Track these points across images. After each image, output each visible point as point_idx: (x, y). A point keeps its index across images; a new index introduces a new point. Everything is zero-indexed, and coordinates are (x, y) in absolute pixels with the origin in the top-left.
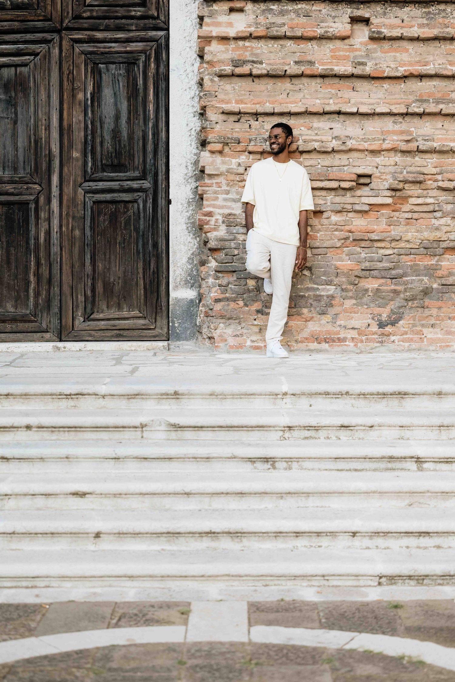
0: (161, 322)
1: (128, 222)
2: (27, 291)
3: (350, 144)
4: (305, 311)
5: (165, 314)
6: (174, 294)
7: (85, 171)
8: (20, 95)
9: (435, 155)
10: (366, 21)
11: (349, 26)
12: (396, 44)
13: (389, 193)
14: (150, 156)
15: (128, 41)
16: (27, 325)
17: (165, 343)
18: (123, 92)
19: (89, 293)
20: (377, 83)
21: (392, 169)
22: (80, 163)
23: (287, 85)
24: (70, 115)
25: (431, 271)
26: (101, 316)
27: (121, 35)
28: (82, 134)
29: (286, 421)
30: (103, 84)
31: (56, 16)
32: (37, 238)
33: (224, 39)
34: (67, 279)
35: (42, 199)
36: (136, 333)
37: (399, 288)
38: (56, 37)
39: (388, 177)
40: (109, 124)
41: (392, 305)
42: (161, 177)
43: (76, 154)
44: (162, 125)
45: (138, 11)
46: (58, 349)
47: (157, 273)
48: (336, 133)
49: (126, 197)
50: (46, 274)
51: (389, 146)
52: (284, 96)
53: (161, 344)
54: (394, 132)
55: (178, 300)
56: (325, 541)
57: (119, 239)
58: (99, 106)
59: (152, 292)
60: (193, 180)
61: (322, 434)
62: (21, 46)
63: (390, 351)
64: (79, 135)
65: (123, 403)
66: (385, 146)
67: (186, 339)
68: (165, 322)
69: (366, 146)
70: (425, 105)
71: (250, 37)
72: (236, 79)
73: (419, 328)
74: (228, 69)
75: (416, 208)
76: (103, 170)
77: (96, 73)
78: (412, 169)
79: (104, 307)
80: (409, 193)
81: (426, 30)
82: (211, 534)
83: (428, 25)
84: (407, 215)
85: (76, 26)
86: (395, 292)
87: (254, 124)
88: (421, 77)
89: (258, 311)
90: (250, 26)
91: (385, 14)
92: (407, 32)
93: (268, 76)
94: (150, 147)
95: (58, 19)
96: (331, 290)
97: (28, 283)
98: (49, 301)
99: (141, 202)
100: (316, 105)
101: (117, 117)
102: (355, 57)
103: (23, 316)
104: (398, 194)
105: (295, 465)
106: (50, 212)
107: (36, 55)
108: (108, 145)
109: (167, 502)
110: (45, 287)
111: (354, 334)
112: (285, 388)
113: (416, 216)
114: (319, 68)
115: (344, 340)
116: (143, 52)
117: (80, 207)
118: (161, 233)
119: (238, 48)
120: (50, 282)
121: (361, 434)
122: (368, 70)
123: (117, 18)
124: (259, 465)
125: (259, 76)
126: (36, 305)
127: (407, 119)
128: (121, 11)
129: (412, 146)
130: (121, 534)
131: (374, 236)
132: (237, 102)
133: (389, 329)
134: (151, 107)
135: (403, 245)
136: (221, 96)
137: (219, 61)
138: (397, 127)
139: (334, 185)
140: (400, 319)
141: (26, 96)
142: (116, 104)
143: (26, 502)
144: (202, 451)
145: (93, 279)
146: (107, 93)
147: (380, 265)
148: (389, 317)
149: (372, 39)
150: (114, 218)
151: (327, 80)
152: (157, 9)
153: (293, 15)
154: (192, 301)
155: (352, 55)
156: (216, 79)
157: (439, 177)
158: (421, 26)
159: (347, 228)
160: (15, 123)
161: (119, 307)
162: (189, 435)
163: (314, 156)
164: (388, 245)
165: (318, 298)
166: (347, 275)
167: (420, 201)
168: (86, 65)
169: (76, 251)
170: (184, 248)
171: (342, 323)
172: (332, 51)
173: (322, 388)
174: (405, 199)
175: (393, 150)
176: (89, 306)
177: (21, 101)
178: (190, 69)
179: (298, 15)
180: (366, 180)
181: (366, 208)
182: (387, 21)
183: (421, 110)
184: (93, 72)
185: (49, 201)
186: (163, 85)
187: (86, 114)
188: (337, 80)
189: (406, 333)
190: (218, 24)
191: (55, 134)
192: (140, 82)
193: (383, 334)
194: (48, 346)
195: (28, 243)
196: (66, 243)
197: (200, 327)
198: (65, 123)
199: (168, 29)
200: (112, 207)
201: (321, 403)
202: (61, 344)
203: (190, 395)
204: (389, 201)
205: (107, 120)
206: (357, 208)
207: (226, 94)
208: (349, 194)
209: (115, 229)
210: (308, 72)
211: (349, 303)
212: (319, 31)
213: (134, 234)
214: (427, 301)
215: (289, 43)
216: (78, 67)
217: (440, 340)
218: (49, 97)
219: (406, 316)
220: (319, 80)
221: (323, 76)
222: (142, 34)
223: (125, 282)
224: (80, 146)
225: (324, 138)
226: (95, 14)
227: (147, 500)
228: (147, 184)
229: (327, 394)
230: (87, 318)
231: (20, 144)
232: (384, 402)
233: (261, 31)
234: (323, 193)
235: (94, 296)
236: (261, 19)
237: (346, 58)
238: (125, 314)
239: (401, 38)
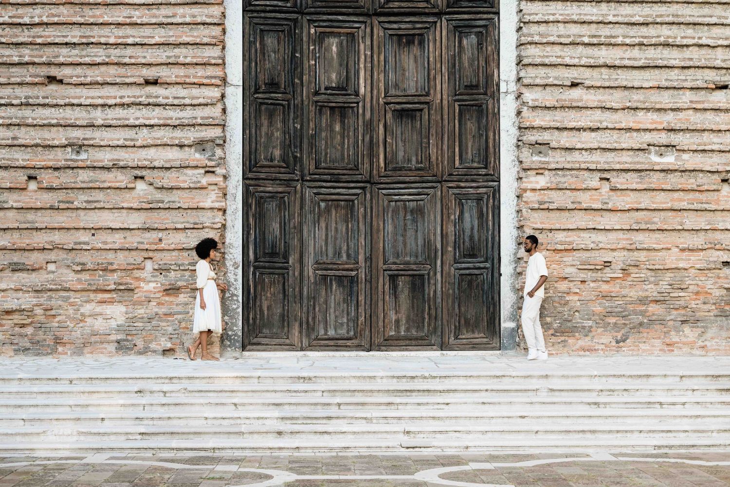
0: (496, 340)
1: (478, 286)
2: (423, 323)
3: (601, 245)
4: (577, 334)
5: (498, 335)
6: (503, 325)
7: (455, 258)
8: (419, 216)
9: (645, 251)
10: (608, 179)
11: (599, 183)
12: (624, 192)
13: (621, 271)
14: (490, 250)
15: (478, 187)
16: (423, 342)
17: (500, 352)
18: (475, 215)
19: (457, 324)
20: (614, 213)
21: (622, 259)
22: (452, 254)
23: (567, 214)
24: (447, 228)
25: (643, 313)
26: (464, 337)
27: (474, 184)
28: (453, 238)
29: (600, 388)
30: (465, 211)
31: (439, 174)
32: (429, 294)
33: (534, 190)
34: (445, 317)
35: (432, 273)
36: (483, 346)
37: (627, 322)
38: (439, 185)
39: (621, 263)
40: (468, 233)
41: (623, 331)
42: (496, 261)
43: (450, 249)
44: (496, 233)
45: (483, 171)
46: (443, 355)
47: (494, 313)
48: (592, 240)
49: (476, 272)
50: (434, 314)
51: (621, 247)
52: (565, 220)
53: (498, 352)
54: (623, 239)
55: (506, 328)
56: (629, 435)
57: (473, 295)
58: (462, 222)
59: (491, 324)
60: (514, 263)
61: (616, 393)
62: (420, 190)
63: (623, 356)
64: (452, 238)
65: (522, 380)
66: (619, 247)
67: (510, 349)
68: (498, 340)
69: (609, 246)
70: (640, 225)
71: (548, 189)
72: (539, 211)
73: (637, 344)
74: (536, 206)
75: (635, 279)
76: (464, 257)
77: (461, 205)
78: (633, 258)
79: (465, 332)
80: (631, 271)
81: (640, 185)
82: (583, 431)
83: (641, 182)
84: (630, 283)
85: (450, 179)
86: (624, 324)
87: (549, 234)
88: (637, 210)
89: (552, 335)
90: (547, 183)
91: (618, 176)
92: (630, 187)
93: (557, 209)
94: (490, 245)
95: (440, 176)
96: (590, 323)
97: (424, 319)
98: (435, 329)
99: (485, 274)
100: (583, 225)
101: (472, 229)
102: (602, 199)
103: (421, 337)
104: (626, 272)
105: (608, 406)
106: (436, 281)
107: (428, 195)
108: (467, 244)
109: (559, 420)
110: (434, 321)
111: (603, 347)
112: (596, 373)
113: (635, 283)
114: (584, 206)
115: (598, 350)
116: (486, 193)
117: (452, 278)
118: (496, 291)
119: (540, 195)
120: (436, 318)
121: (633, 394)
122: (610, 206)
123: (472, 175)
124: (592, 406)
125: (552, 210)
126: (428, 330)
127: (630, 232)
128: (474, 172)
129: (633, 247)
130: (546, 432)
131: (613, 295)
132: (541, 223)
133: (621, 344)
134: (490, 223)
135: (628, 299)
136: (532, 220)
137: (531, 202)
138: (625, 236)
139: (592, 267)
140: (627, 338)
141: (423, 217)
142: (471, 222)
143: (500, 420)
144: (569, 400)
145: (459, 317)
146: (467, 215)
147: (616, 310)
148: (621, 338)
149: (611, 190)
150: (470, 283)
151: (587, 211)
152: (493, 170)
153: (569, 177)
154: (513, 328)
155: (601, 198)
156: (530, 211)
157: (647, 263)
158: (637, 183)
159: (599, 290)
160: (417, 231)
161: (473, 332)
162: (557, 393)
163: (581, 252)
164: (620, 299)
165: (584, 327)
166: (599, 315)
167: (637, 275)
168: (455, 200)
169: (450, 301)
170: (509, 300)
171: (597, 341)
172: (590, 196)
173: (613, 373)
174: (629, 275)
175: (624, 249)
176: (457, 331)
177: (420, 219)
178: (512, 203)
179: (572, 177)
180: (609, 264)
181: (609, 279)
182: (619, 180)
183: (638, 228)
184: (459, 204)
185: (435, 274)
186: (497, 211)
187: (455, 227)
188: (593, 211)
189: (630, 346)
190: (531, 182)
191: (439, 238)
192: (485, 210)
193: (618, 347)
194: (438, 353)
195: (424, 297)
196: (444, 297)
197: (519, 343)
198: (444, 232)
199: (499, 181)
200: (469, 277)
201: (612, 380)
202: (444, 352)
203: (553, 376)
204: (621, 275)
205: (467, 231)
206: (604, 279)
207: (535, 219)
208: (599, 272)
209: (471, 289)
210: (578, 208)
211: (600, 330)
212: (584, 186)
213: (481, 292)
214: (641, 329)
215: (568, 192)
216: (451, 201)
217: (648, 350)
218: (435, 218)
219: (630, 337)
220: (583, 211)
221: (585, 210)
222: (485, 184)
223: (476, 318)
224: (452, 244)
225: (587, 243)
226: (460, 173)
227: (551, 420)
228: (488, 265)
229: (615, 376)
230: (456, 338)
231: (419, 243)
232: (640, 379)
233: (554, 186)
234: (586, 271)
235: (459, 326)
236: (553, 179)
237: (598, 200)
238: (476, 335)
239: (627, 190)
